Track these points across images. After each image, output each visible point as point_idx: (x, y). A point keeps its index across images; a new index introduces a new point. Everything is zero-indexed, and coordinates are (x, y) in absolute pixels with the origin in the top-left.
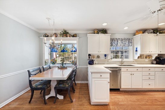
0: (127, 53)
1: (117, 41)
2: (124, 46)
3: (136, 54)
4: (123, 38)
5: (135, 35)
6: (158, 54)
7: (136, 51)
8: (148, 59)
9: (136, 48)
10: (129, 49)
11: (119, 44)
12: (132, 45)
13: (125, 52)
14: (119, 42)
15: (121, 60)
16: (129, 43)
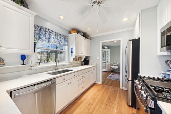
0: (62, 54)
1: (50, 34)
2: (59, 43)
3: (72, 56)
4: (58, 33)
5: (70, 33)
6: (86, 56)
7: (72, 52)
8: (79, 61)
9: (72, 49)
10: (64, 49)
11: (52, 40)
12: (68, 45)
13: (61, 53)
14: (53, 36)
15: (56, 64)
16: (64, 41)
